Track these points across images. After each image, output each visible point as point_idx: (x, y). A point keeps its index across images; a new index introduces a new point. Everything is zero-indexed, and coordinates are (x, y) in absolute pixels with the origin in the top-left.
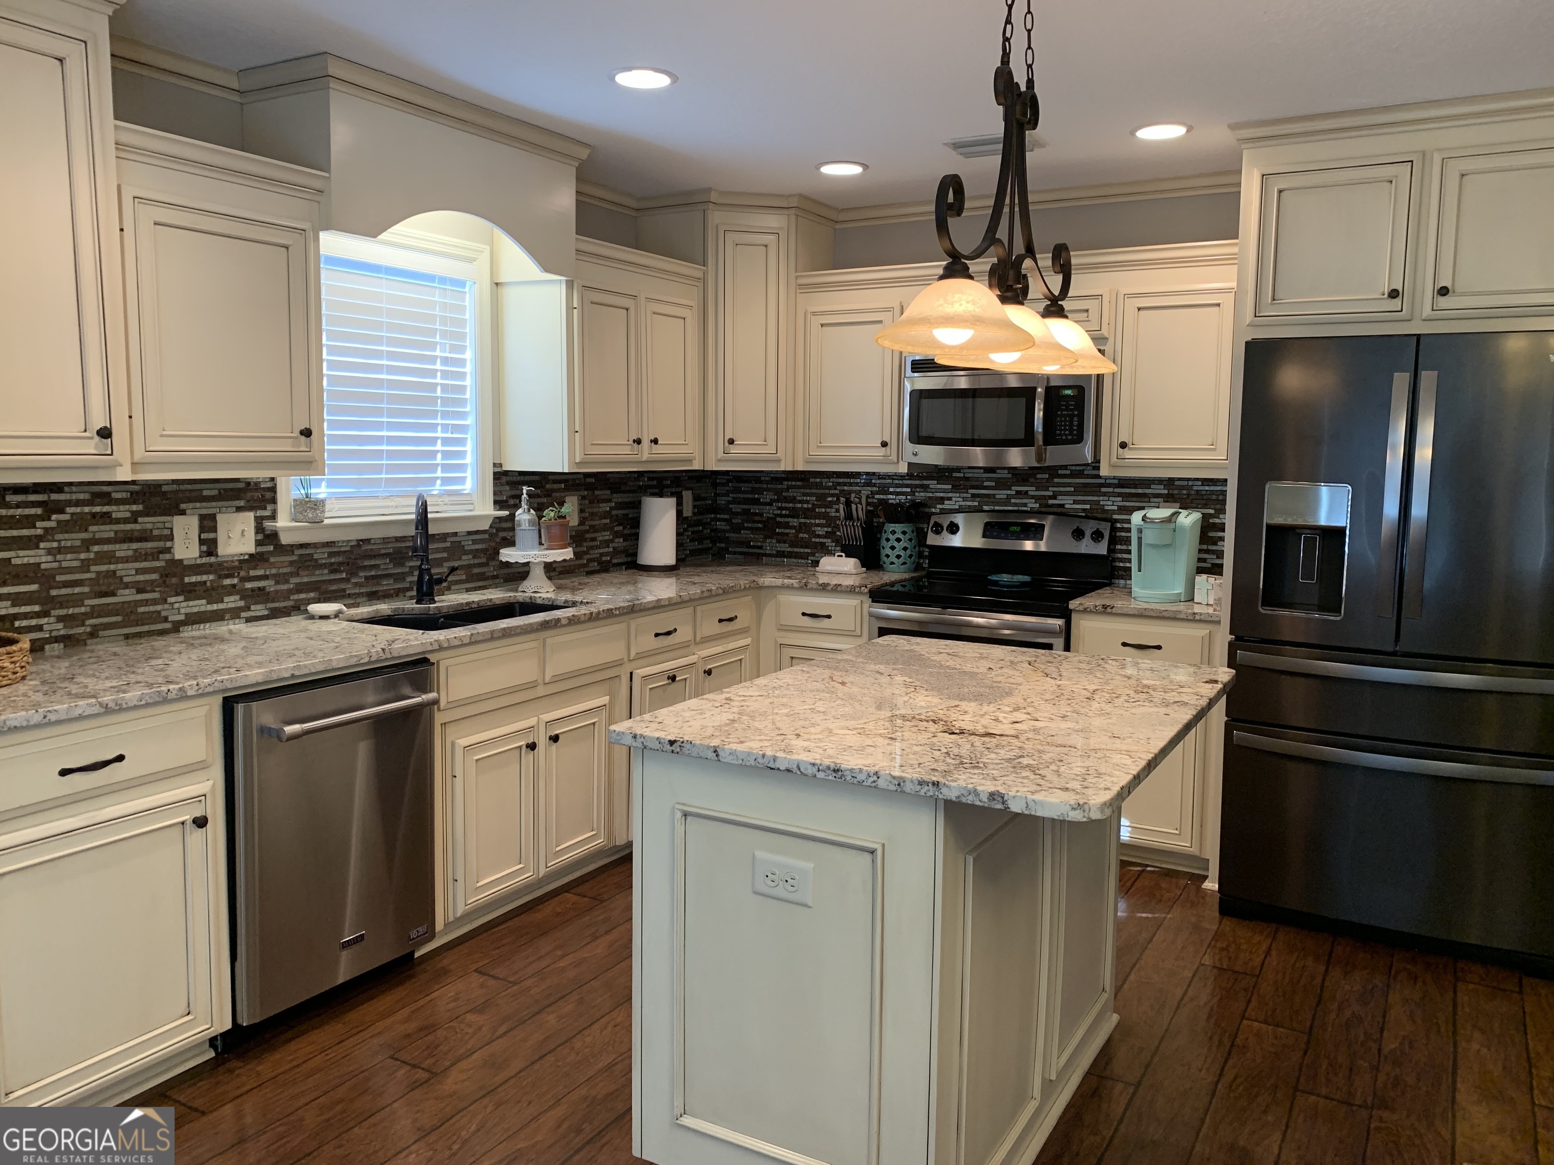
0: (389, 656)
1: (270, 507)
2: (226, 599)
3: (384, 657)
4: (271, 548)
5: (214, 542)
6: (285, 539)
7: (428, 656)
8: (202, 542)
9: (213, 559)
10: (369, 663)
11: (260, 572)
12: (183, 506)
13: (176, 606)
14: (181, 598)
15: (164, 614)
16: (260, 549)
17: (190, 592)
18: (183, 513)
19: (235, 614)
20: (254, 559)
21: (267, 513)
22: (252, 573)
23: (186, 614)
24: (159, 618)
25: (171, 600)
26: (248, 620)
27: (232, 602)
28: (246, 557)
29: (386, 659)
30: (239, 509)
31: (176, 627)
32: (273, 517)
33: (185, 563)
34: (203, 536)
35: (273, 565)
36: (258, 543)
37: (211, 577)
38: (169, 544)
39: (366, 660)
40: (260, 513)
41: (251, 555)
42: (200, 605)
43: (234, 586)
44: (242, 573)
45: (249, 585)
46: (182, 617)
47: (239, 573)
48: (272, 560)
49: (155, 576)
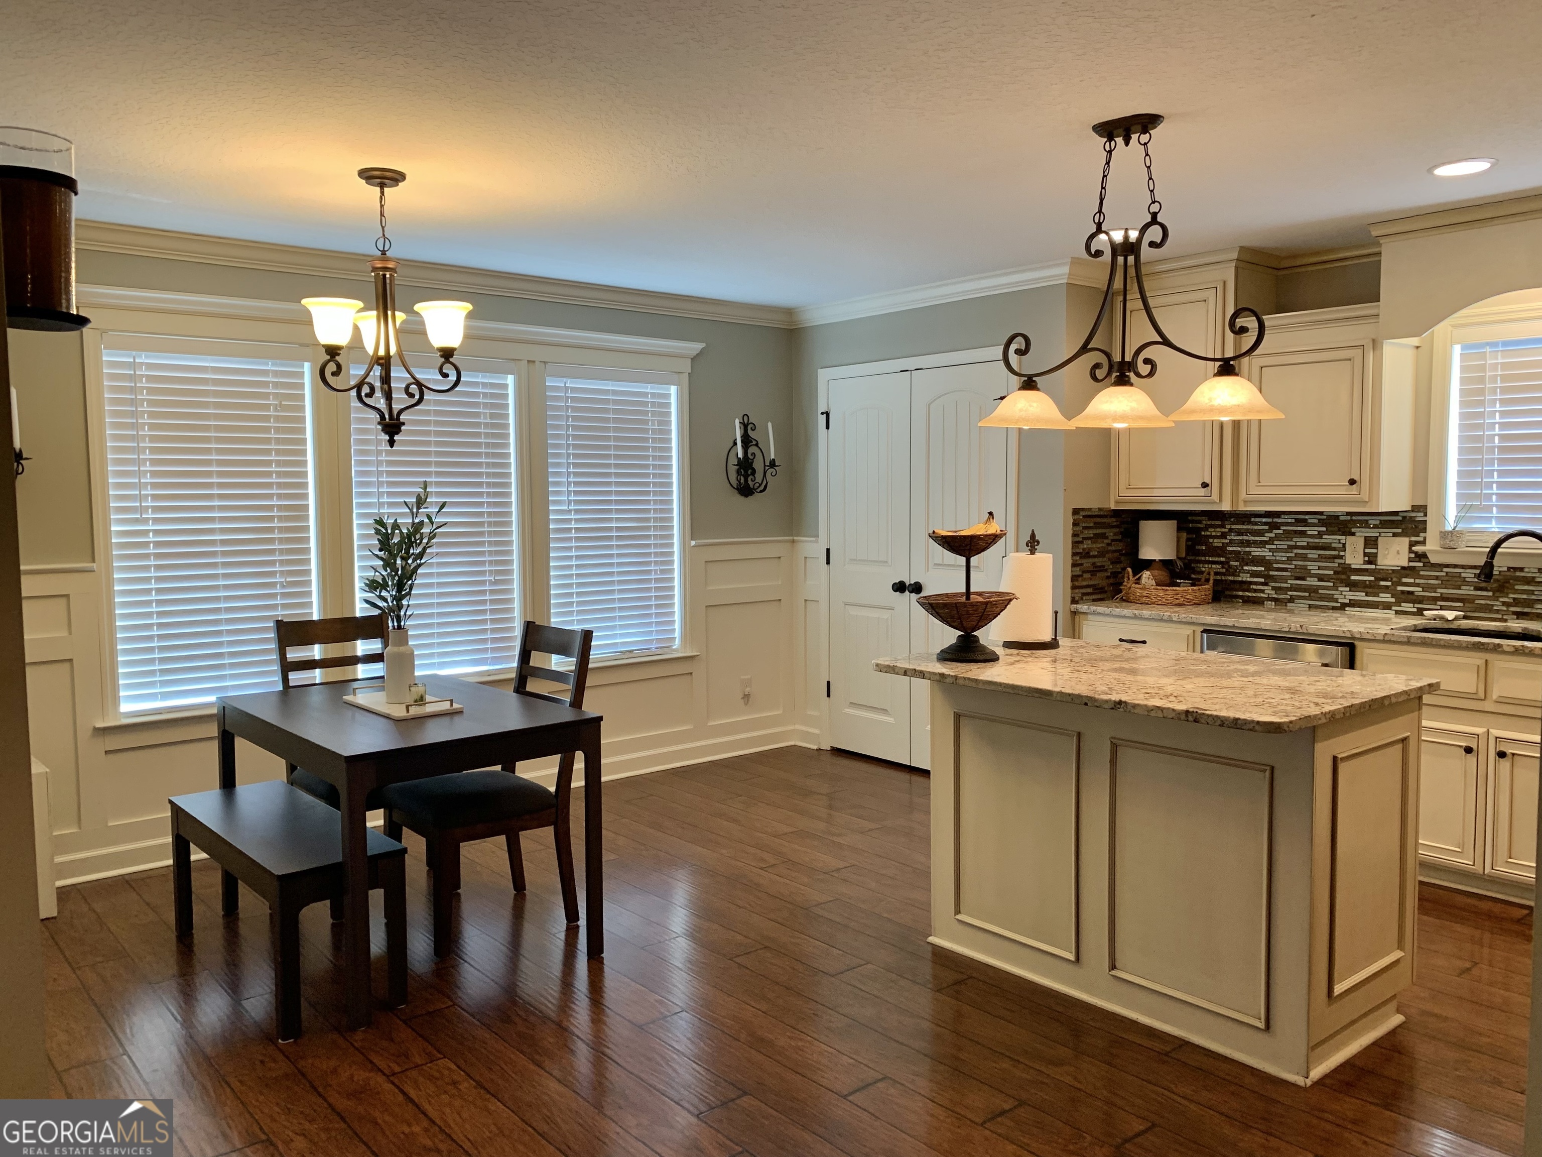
0: (1305, 631)
1: (1422, 535)
2: (1381, 595)
3: (1301, 631)
4: (1421, 564)
5: (1375, 555)
6: (1433, 559)
7: (1356, 643)
8: (1365, 554)
9: (1373, 567)
10: (1289, 632)
11: (1412, 581)
12: (1353, 530)
13: (1344, 593)
14: (1348, 589)
15: (1336, 596)
16: (1412, 564)
17: (1354, 586)
18: (1353, 534)
19: (1387, 606)
20: (1406, 571)
21: (1421, 539)
22: (1404, 580)
23: (1350, 600)
24: (1331, 599)
25: (1341, 589)
26: (1397, 612)
27: (1386, 597)
28: (1399, 568)
29: (1303, 634)
30: (1395, 535)
31: (1343, 606)
32: (1423, 543)
33: (1353, 566)
34: (1367, 551)
35: (1422, 577)
36: (1410, 560)
37: (1372, 578)
38: (1342, 553)
39: (1287, 629)
40: (1413, 539)
41: (1403, 568)
42: (1361, 596)
43: (1387, 587)
44: (1394, 579)
45: (1400, 588)
46: (1347, 601)
47: (1392, 579)
48: (1422, 573)
49: (1332, 572)
